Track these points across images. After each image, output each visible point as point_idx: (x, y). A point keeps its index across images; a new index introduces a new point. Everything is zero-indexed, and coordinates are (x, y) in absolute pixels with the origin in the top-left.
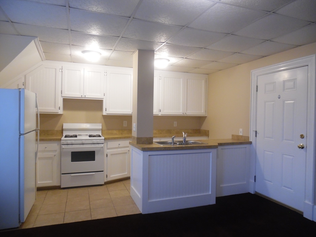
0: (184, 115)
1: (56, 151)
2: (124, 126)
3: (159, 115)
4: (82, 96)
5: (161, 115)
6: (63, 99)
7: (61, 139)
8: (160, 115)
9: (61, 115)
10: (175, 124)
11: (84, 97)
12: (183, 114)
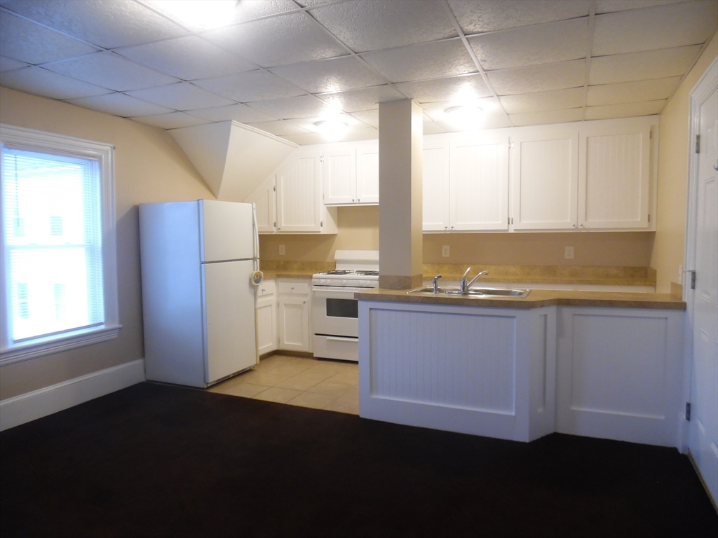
0: (577, 229)
1: (307, 295)
2: (444, 255)
3: (509, 232)
4: (353, 200)
5: (515, 230)
6: (327, 207)
7: (312, 276)
8: (511, 231)
9: (333, 236)
10: (569, 253)
11: (358, 202)
12: (573, 227)
